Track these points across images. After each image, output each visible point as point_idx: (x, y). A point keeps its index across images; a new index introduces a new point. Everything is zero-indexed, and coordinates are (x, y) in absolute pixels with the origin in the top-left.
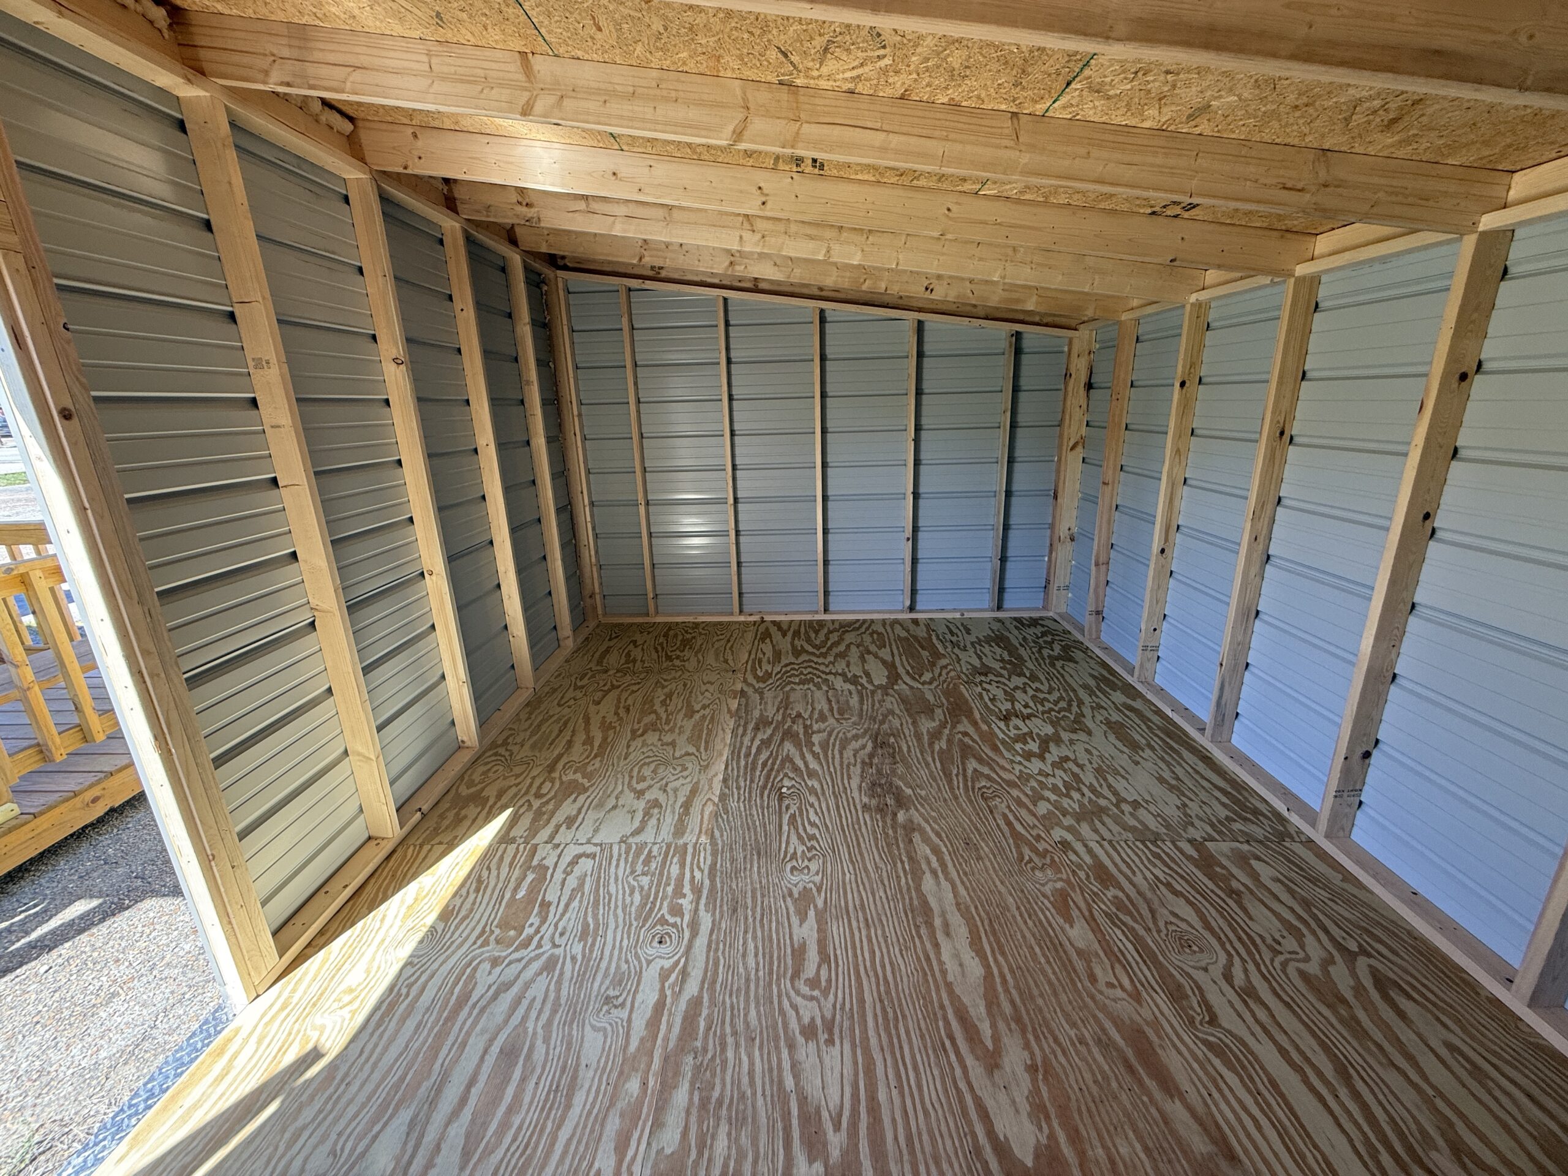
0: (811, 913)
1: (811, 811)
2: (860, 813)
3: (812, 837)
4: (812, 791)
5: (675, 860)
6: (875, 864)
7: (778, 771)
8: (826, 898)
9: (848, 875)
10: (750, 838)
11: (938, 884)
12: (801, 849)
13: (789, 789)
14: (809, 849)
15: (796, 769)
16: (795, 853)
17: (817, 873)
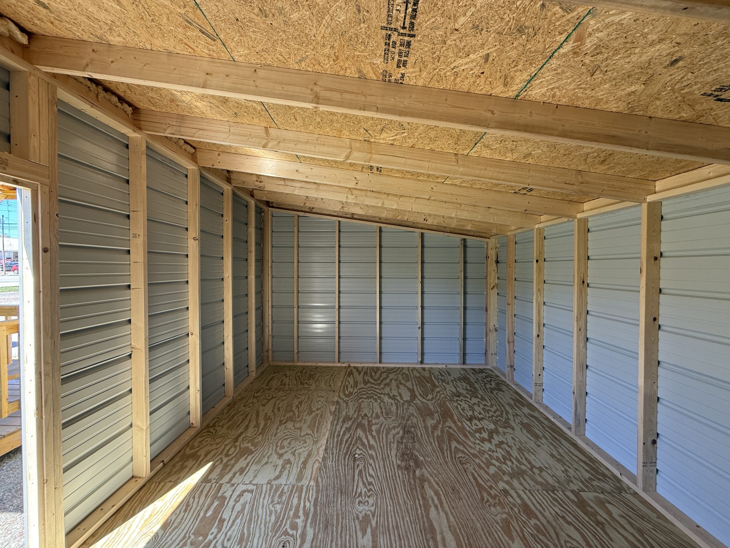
0: (369, 530)
1: (370, 468)
2: (396, 470)
3: (370, 484)
4: (371, 457)
5: (296, 495)
6: (404, 501)
7: (354, 445)
8: (377, 521)
9: (389, 507)
10: (337, 483)
11: (438, 513)
12: (364, 490)
13: (359, 455)
14: (369, 490)
15: (363, 444)
16: (361, 493)
17: (373, 505)
